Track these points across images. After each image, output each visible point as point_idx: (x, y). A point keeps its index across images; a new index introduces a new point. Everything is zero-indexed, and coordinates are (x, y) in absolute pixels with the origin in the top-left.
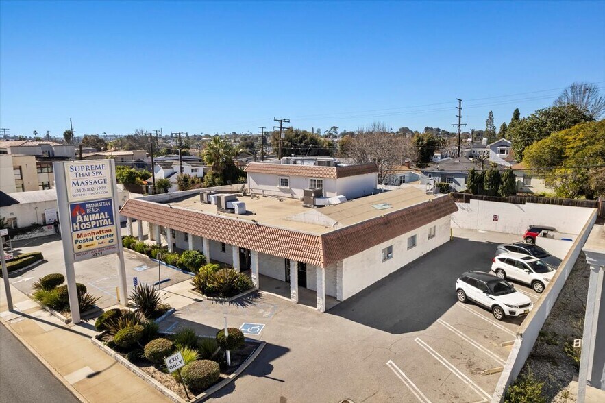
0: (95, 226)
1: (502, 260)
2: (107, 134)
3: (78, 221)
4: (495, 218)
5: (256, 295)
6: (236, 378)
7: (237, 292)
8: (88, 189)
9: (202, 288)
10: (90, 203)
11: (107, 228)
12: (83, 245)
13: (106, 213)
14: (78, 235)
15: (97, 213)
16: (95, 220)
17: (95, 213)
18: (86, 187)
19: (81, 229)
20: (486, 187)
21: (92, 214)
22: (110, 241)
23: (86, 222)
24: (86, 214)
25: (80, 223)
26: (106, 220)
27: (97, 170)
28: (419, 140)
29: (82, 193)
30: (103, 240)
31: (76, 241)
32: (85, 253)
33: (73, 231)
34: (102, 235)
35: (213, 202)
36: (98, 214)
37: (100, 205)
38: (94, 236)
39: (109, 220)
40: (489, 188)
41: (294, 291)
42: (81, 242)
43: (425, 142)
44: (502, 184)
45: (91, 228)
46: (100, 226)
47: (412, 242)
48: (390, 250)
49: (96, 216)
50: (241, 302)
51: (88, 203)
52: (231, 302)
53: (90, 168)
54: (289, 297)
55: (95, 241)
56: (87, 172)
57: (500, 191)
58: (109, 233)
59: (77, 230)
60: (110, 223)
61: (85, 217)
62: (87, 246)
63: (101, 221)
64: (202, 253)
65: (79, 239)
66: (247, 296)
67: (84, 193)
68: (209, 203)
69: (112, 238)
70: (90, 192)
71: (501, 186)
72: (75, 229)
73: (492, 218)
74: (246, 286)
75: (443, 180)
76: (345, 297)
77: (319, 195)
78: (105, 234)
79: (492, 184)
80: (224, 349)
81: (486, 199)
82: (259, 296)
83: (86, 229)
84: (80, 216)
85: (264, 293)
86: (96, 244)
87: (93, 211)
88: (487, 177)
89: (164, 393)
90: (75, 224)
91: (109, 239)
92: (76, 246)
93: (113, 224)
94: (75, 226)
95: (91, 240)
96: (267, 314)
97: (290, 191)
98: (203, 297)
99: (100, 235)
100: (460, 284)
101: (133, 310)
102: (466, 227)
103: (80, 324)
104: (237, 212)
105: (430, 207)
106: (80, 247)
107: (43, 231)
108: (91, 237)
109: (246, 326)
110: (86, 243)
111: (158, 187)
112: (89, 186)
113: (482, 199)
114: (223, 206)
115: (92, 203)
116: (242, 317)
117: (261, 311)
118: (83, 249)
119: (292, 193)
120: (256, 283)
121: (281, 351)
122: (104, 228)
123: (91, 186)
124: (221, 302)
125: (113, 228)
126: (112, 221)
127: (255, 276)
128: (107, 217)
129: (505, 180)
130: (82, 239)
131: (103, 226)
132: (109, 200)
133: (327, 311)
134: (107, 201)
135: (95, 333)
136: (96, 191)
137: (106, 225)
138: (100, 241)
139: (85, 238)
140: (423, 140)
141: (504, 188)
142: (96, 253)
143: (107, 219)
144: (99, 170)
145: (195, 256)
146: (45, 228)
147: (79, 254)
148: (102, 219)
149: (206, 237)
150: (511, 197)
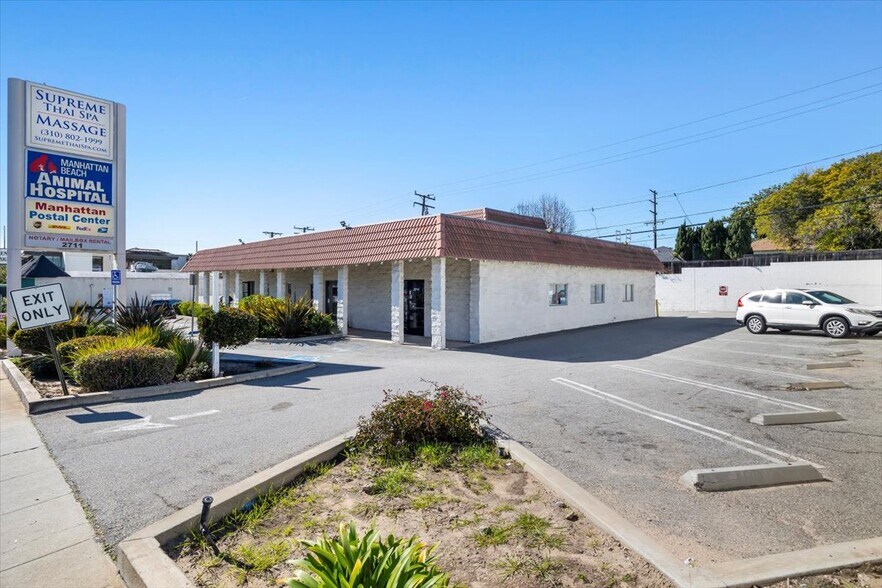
0: (75, 199)
3: (40, 181)
4: (723, 291)
8: (67, 136)
10: (69, 159)
11: (99, 208)
12: (45, 222)
13: (99, 184)
14: (38, 204)
15: (81, 178)
16: (77, 190)
17: (78, 178)
18: (64, 132)
19: (44, 196)
20: (705, 247)
21: (71, 177)
22: (100, 230)
23: (56, 187)
24: (59, 174)
25: (45, 186)
26: (97, 195)
27: (89, 111)
29: (54, 137)
30: (86, 225)
31: (32, 214)
32: (49, 237)
33: (29, 194)
34: (87, 216)
36: (82, 181)
37: (88, 166)
38: (71, 215)
39: (104, 196)
40: (709, 247)
42: (41, 216)
44: (731, 239)
45: (66, 199)
46: (83, 201)
49: (78, 183)
51: (65, 158)
53: (76, 104)
55: (70, 223)
56: (70, 109)
57: (727, 250)
58: (100, 217)
59: (36, 195)
60: (104, 201)
61: (55, 178)
62: (54, 227)
63: (87, 194)
65: (39, 211)
67: (59, 139)
69: (105, 226)
70: (70, 141)
71: (727, 241)
72: (33, 193)
73: (718, 291)
78: (94, 217)
79: (714, 242)
81: (706, 265)
83: (55, 198)
84: (46, 175)
86: (73, 228)
87: (73, 172)
88: (706, 233)
90: (33, 185)
91: (100, 226)
92: (30, 222)
93: (110, 204)
94: (33, 190)
95: (62, 218)
99: (82, 215)
106: (38, 225)
108: (64, 214)
110: (53, 222)
112: (70, 132)
113: (699, 265)
115: (74, 160)
118: (46, 229)
122: (92, 207)
123: (76, 133)
126: (109, 198)
128: (99, 189)
129: (736, 232)
130: (45, 212)
131: (90, 202)
132: (106, 165)
134: (103, 164)
136: (83, 142)
137: (96, 202)
138: (81, 225)
139: (52, 213)
141: (733, 244)
142: (70, 243)
143: (100, 194)
144: (93, 112)
147: (34, 236)
148: (90, 190)
150: (746, 257)
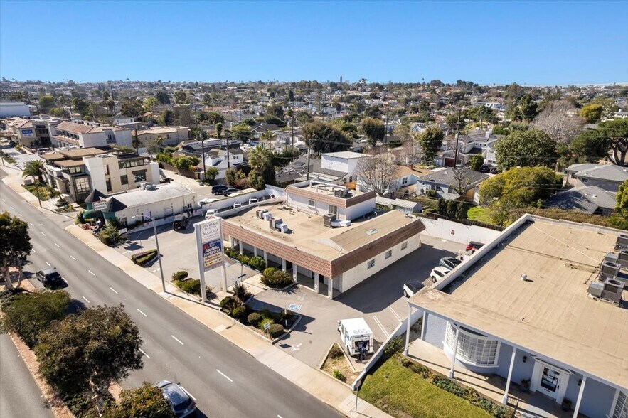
0: (213, 253)
1: (435, 271)
2: (131, 80)
3: (206, 252)
4: (453, 233)
5: (295, 287)
6: (291, 332)
7: (285, 285)
8: (210, 236)
9: (266, 282)
20: (448, 212)
23: (209, 252)
24: (209, 248)
28: (429, 134)
30: (216, 260)
31: (205, 262)
32: (209, 267)
35: (265, 218)
37: (215, 242)
38: (213, 259)
41: (316, 286)
43: (434, 136)
47: (390, 254)
48: (373, 261)
49: (213, 248)
50: (288, 291)
51: (210, 243)
52: (283, 291)
54: (314, 289)
56: (210, 227)
57: (456, 215)
63: (216, 250)
64: (263, 258)
66: (291, 287)
67: (208, 238)
68: (263, 218)
71: (457, 212)
73: (451, 232)
74: (291, 282)
75: (433, 188)
76: (343, 291)
77: (334, 219)
78: (218, 257)
79: (451, 210)
80: (284, 319)
81: (448, 220)
82: (296, 287)
83: (209, 255)
85: (300, 286)
86: (214, 262)
87: (212, 246)
88: (449, 206)
89: (261, 338)
94: (205, 255)
96: (302, 299)
97: (315, 210)
98: (268, 287)
99: (215, 257)
100: (405, 287)
101: (232, 295)
102: (434, 236)
103: (207, 302)
104: (282, 231)
105: (404, 231)
107: (144, 226)
108: (211, 259)
109: (292, 306)
110: (209, 262)
111: (208, 174)
113: (445, 219)
114: (274, 226)
116: (289, 301)
117: (299, 297)
118: (208, 265)
119: (317, 211)
120: (295, 280)
121: (310, 320)
122: (217, 254)
124: (277, 291)
125: (221, 253)
126: (220, 250)
127: (295, 276)
128: (218, 248)
130: (207, 260)
133: (333, 299)
134: (218, 240)
135: (219, 308)
137: (218, 252)
140: (432, 134)
141: (459, 214)
142: (214, 266)
144: (215, 225)
145: (260, 261)
146: (145, 224)
147: (206, 268)
149: (265, 251)
150: (463, 220)
